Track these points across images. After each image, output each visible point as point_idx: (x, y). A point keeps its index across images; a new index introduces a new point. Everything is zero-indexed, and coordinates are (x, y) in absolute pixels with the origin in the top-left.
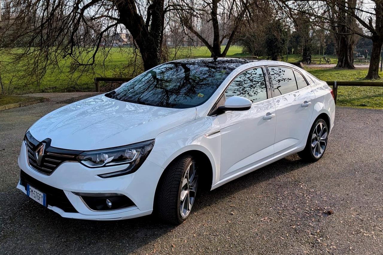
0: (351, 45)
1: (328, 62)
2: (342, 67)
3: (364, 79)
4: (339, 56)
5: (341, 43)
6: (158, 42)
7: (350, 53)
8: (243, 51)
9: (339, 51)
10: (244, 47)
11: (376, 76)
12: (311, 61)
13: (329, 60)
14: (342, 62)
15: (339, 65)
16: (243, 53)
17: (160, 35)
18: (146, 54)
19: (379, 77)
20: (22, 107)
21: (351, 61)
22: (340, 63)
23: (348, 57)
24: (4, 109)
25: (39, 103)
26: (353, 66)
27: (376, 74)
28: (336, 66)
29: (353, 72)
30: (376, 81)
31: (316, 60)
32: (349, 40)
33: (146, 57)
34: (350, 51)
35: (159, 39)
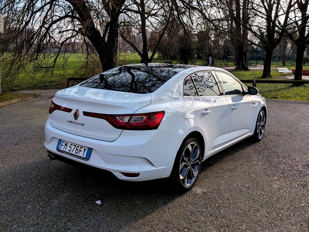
0: (246, 52)
1: (227, 65)
2: (240, 69)
3: (260, 78)
4: (237, 61)
5: (238, 51)
6: (114, 50)
7: (245, 59)
8: (158, 56)
9: (237, 57)
10: (159, 53)
11: (269, 76)
12: (214, 65)
13: (228, 64)
14: (239, 66)
15: (237, 68)
16: (158, 58)
17: (116, 44)
18: (104, 59)
19: (271, 77)
20: (23, 101)
21: (246, 65)
22: (238, 66)
23: (244, 61)
24: (11, 103)
25: (34, 98)
26: (248, 68)
27: (269, 75)
28: (235, 68)
29: (250, 73)
30: (270, 79)
31: (217, 63)
32: (245, 49)
33: (105, 61)
34: (245, 57)
35: (115, 48)
